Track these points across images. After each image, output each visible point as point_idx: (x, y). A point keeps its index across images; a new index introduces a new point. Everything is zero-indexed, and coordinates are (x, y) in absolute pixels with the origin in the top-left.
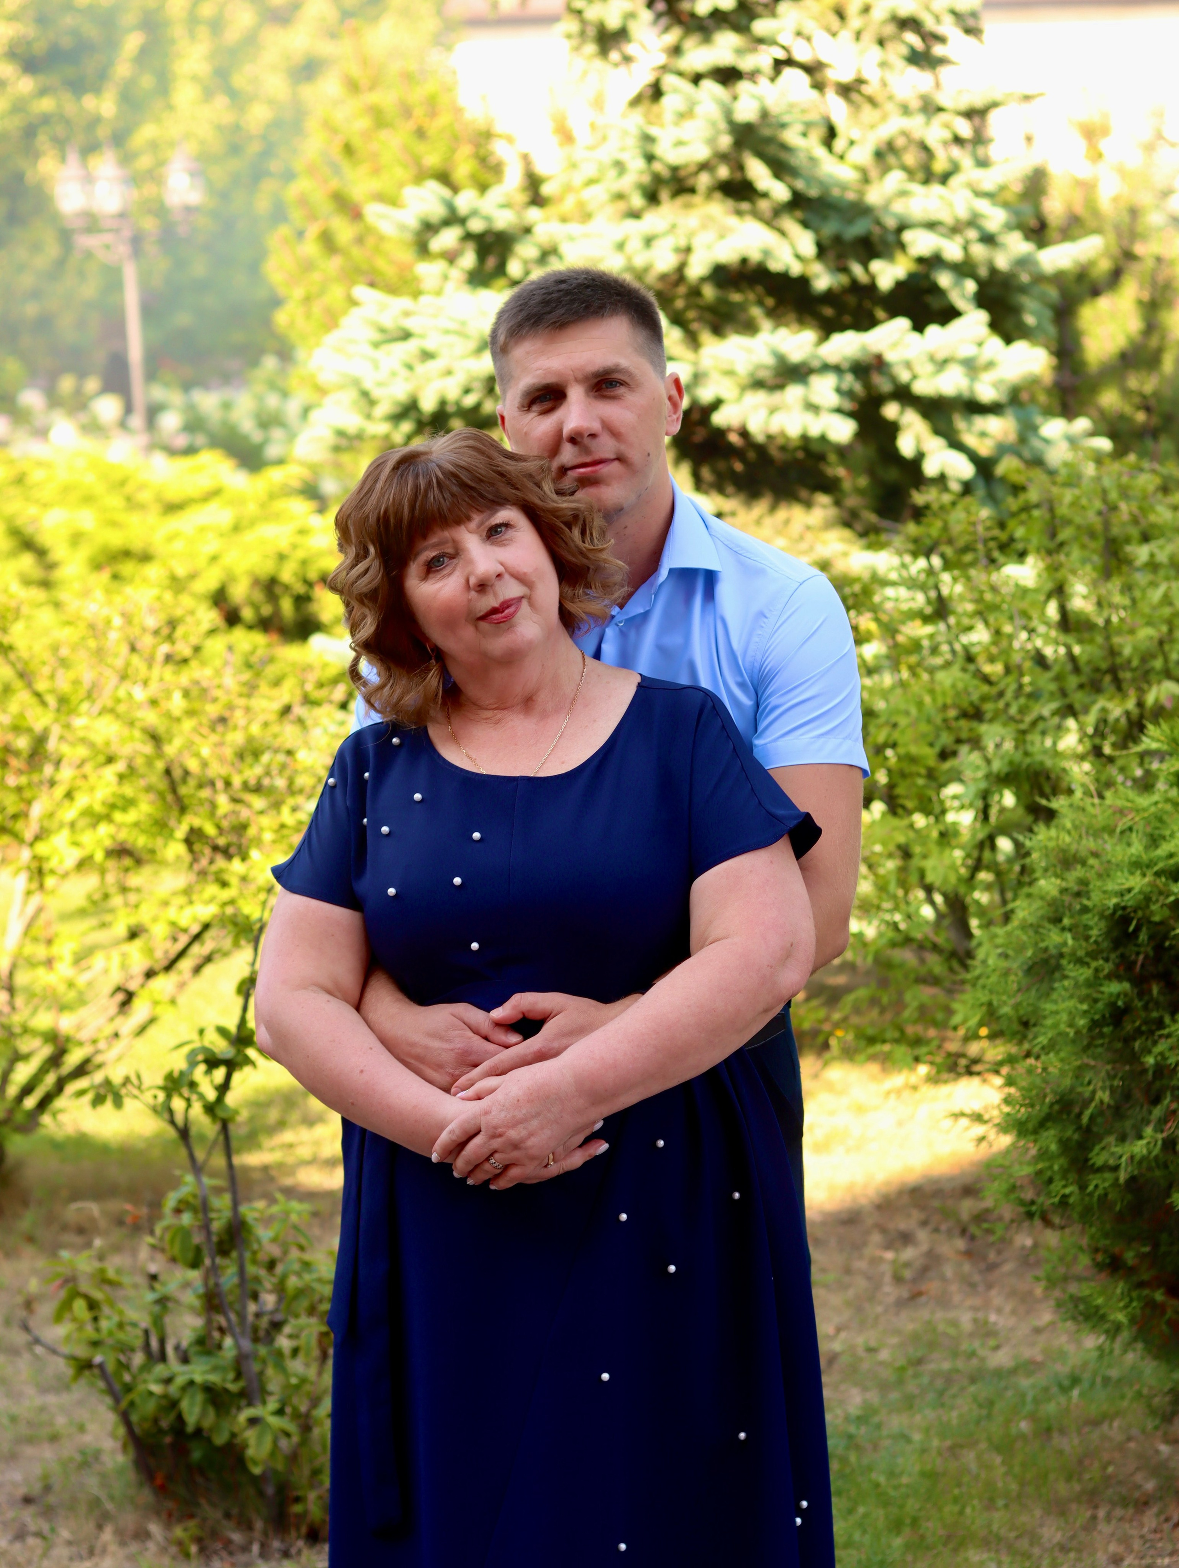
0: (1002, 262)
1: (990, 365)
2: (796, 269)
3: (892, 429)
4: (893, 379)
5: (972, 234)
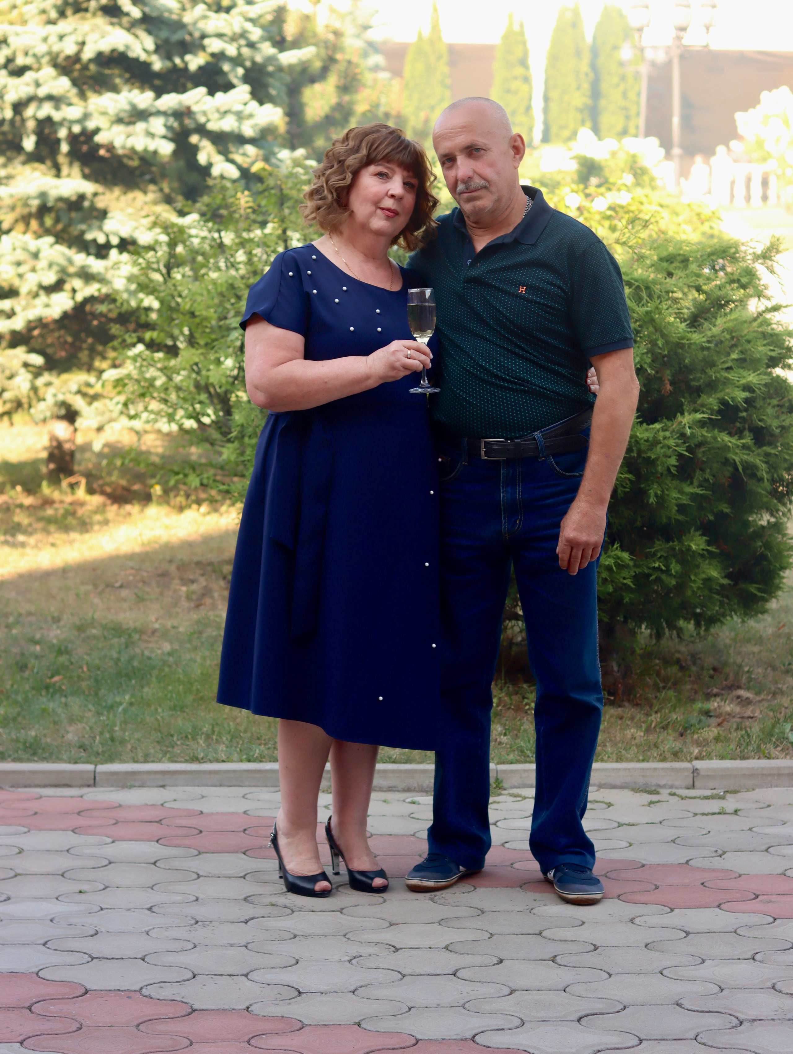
0: (259, 59)
1: (250, 116)
2: (143, 57)
3: (195, 149)
4: (195, 120)
5: (243, 42)
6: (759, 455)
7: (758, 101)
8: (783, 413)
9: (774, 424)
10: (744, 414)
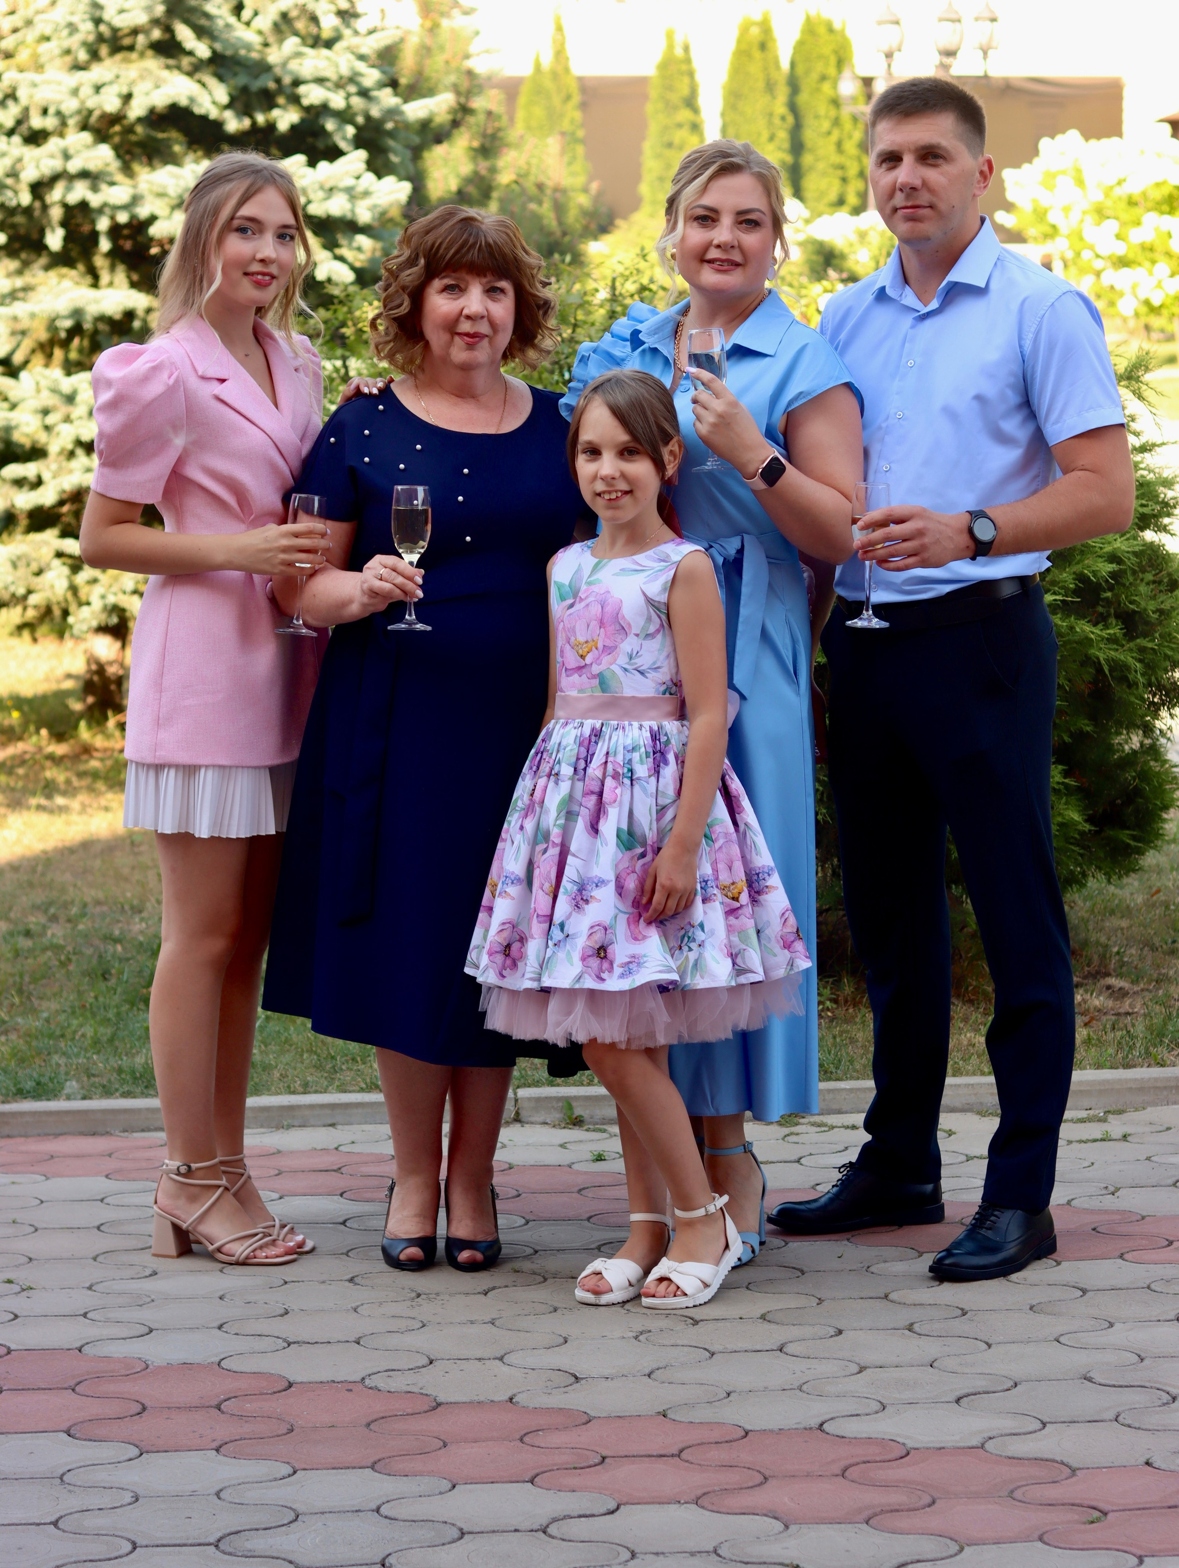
0: (375, 112)
1: (367, 194)
2: (214, 113)
5: (353, 89)
6: (1131, 650)
7: (1036, 152)
8: (1161, 591)
9: (1151, 606)
10: (1109, 594)
